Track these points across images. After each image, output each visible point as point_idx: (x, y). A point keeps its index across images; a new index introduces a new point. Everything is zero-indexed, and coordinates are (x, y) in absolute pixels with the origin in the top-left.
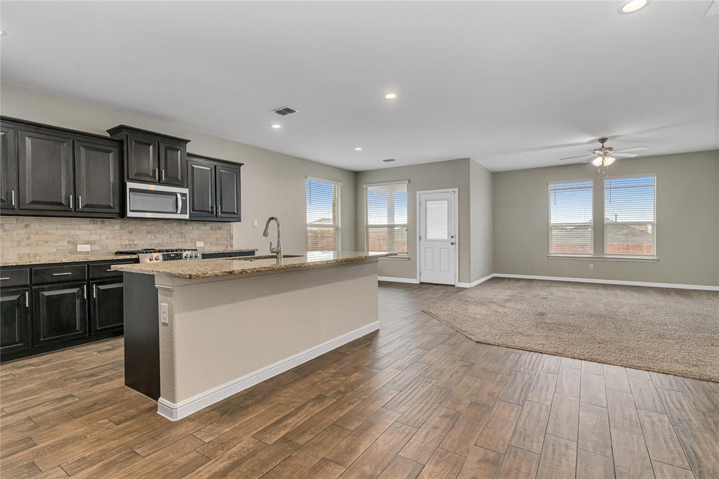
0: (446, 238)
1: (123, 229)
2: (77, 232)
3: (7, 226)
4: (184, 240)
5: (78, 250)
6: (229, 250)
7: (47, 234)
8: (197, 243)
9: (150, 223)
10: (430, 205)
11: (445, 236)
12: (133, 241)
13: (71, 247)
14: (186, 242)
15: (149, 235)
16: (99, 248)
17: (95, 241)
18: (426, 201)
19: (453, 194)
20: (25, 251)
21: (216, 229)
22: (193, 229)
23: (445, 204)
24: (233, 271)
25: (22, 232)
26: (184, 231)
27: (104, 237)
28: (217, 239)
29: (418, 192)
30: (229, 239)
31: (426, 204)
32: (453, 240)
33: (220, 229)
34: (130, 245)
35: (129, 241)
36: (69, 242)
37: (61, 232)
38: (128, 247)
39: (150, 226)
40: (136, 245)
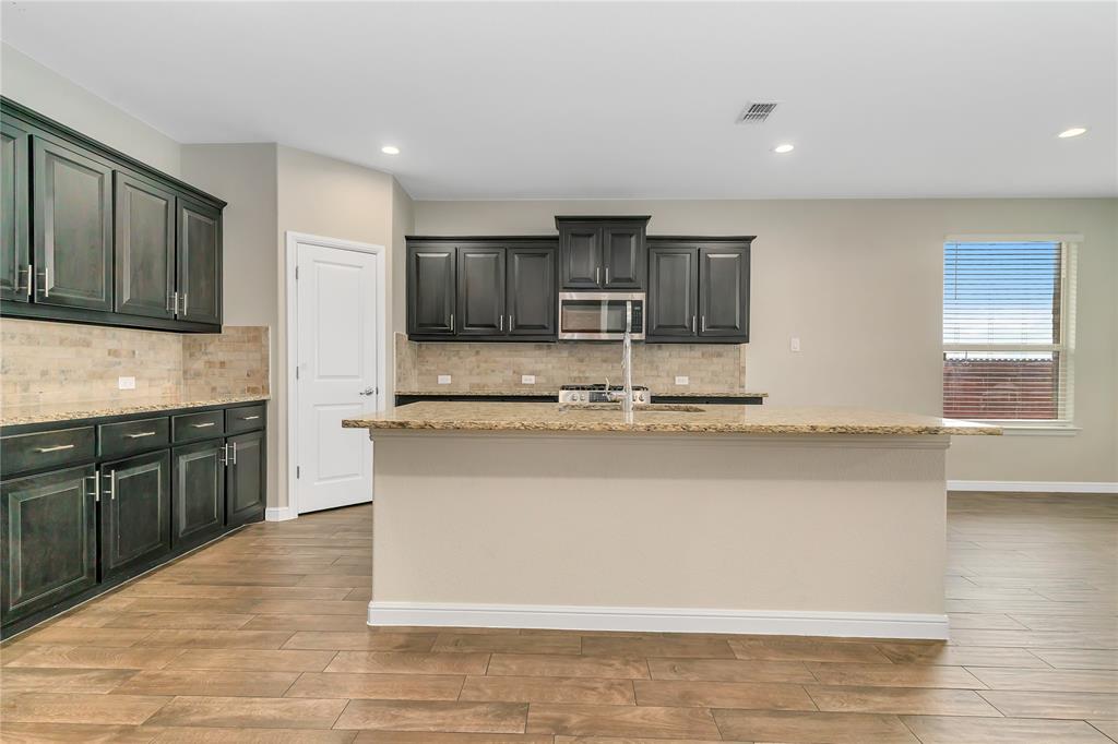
1: (573, 356)
2: (523, 360)
3: (462, 353)
4: (655, 373)
5: (523, 382)
6: (737, 392)
7: (495, 362)
8: (677, 378)
9: (606, 347)
12: (584, 372)
13: (516, 376)
14: (658, 376)
15: (604, 365)
16: (544, 381)
17: (540, 371)
20: (476, 380)
21: (712, 355)
22: (670, 355)
24: (407, 423)
25: (474, 359)
26: (655, 359)
27: (550, 366)
28: (714, 373)
30: (737, 374)
33: (719, 355)
34: (579, 377)
35: (580, 372)
36: (514, 372)
37: (508, 359)
38: (578, 380)
39: (607, 351)
40: (586, 378)
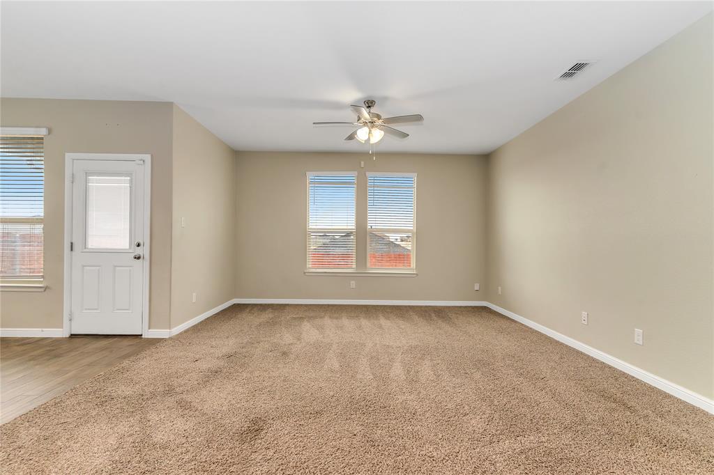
0: (127, 246)
10: (96, 183)
11: (123, 242)
18: (87, 174)
19: (142, 165)
23: (123, 183)
29: (68, 156)
31: (86, 181)
32: (139, 251)
